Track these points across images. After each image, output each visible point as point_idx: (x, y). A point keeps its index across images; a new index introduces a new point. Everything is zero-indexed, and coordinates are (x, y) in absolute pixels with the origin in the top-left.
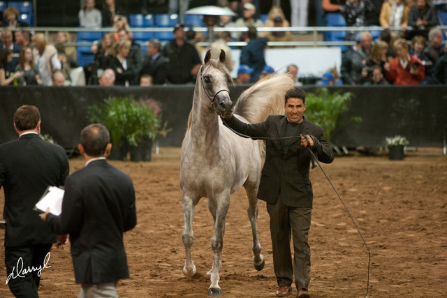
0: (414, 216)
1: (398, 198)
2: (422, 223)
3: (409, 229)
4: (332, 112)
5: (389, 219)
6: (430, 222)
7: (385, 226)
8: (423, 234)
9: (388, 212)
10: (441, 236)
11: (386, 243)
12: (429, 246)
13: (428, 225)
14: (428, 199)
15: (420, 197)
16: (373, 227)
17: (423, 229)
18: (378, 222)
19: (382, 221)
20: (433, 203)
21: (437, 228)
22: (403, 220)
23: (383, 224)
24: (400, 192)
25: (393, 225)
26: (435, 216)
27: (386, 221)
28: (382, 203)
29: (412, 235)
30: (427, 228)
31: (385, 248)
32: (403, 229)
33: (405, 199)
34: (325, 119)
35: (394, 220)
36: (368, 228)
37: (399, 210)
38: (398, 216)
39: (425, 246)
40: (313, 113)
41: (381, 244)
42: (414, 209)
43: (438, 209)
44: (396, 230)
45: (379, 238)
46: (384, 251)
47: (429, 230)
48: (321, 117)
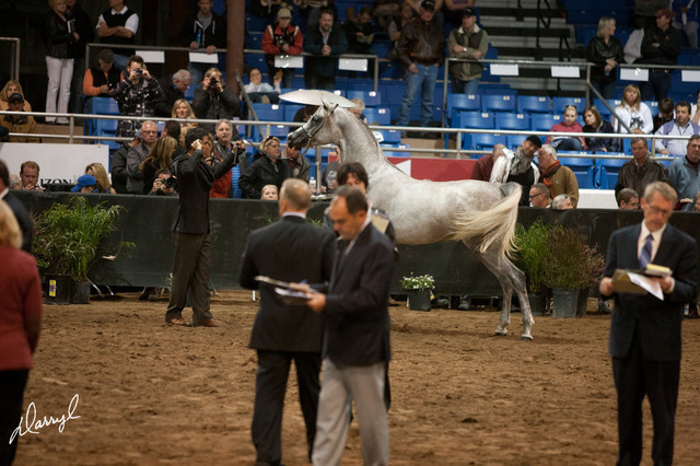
0: (201, 376)
1: (182, 353)
2: (213, 384)
3: (193, 391)
4: (92, 233)
5: (165, 378)
6: (223, 383)
7: (159, 386)
8: (213, 397)
9: (165, 369)
10: (237, 400)
11: (157, 407)
12: (219, 412)
13: (221, 387)
14: (223, 355)
15: (212, 352)
16: (141, 387)
17: (214, 392)
18: (149, 381)
19: (154, 380)
20: (231, 360)
21: (234, 390)
22: (186, 379)
23: (156, 384)
24: (184, 344)
25: (170, 385)
26: (232, 376)
27: (160, 380)
28: (157, 358)
29: (196, 398)
30: (219, 390)
31: (155, 414)
32: (183, 390)
33: (190, 354)
35: (172, 379)
36: (133, 388)
37: (181, 367)
38: (179, 374)
39: (213, 413)
40: (63, 232)
41: (151, 409)
42: (203, 366)
43: (237, 367)
44: (173, 392)
45: (149, 401)
46: (154, 417)
47: (221, 392)
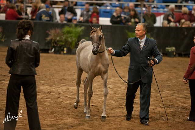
4: (76, 34)
34: (73, 37)
40: (68, 34)
48: (71, 37)
